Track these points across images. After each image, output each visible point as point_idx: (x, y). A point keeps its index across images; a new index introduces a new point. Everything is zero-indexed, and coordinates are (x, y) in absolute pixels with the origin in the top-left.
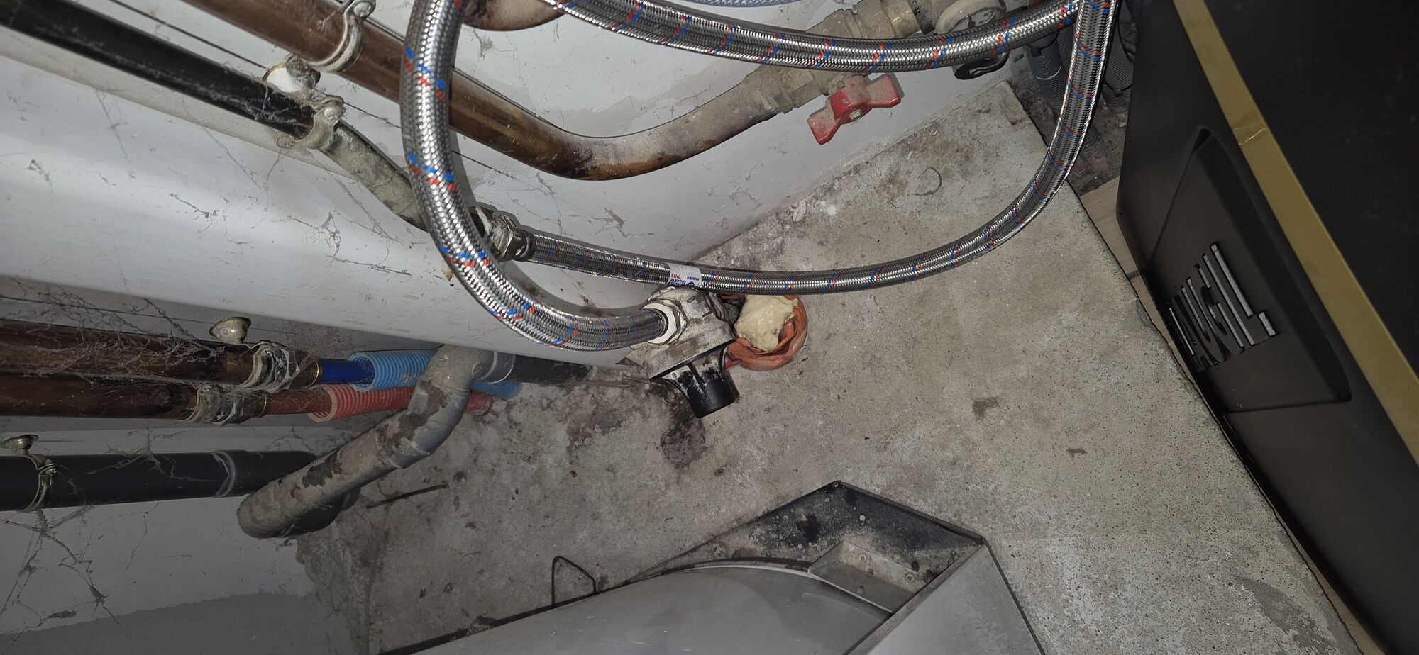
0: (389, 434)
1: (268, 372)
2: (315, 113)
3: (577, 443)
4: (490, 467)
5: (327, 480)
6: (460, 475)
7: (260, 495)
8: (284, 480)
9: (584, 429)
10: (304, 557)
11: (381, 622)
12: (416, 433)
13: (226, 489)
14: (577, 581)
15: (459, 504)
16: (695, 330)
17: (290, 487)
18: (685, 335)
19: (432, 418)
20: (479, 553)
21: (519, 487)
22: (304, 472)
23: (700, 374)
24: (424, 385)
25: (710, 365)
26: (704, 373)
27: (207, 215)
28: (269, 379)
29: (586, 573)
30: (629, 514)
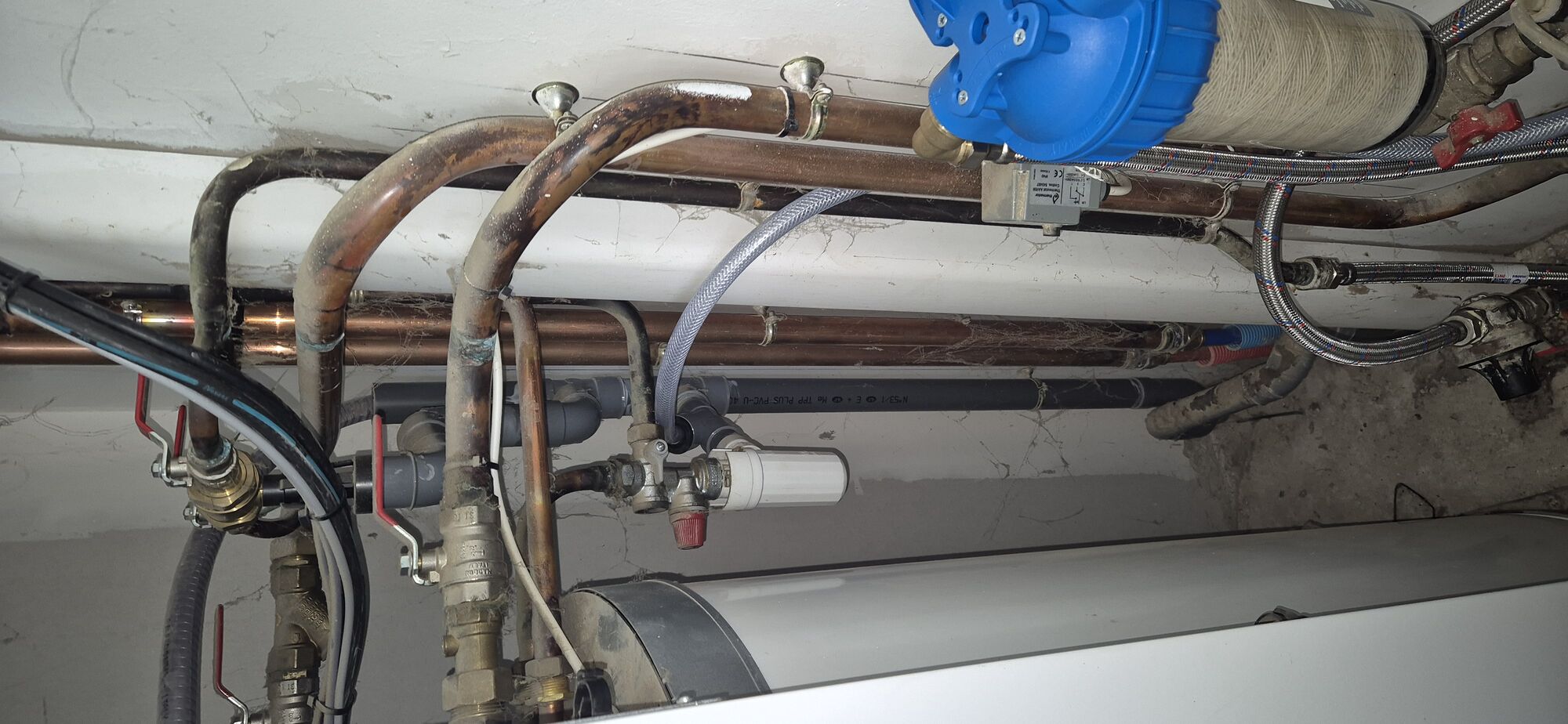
0: (1252, 381)
1: (1171, 342)
2: (1206, 226)
3: (1422, 391)
4: (1342, 402)
5: (1207, 408)
6: (1315, 406)
7: (1161, 411)
8: (1177, 403)
9: (1430, 380)
10: (1189, 452)
11: (1248, 511)
12: (1272, 382)
13: (1138, 404)
14: (1418, 506)
15: (1313, 428)
16: (1498, 334)
17: (1182, 409)
18: (1488, 337)
19: (1284, 372)
20: (1330, 470)
21: (1367, 422)
22: (1190, 400)
23: (1503, 368)
24: (1280, 349)
25: (1513, 361)
26: (1507, 367)
27: (1147, 283)
28: (1171, 346)
29: (1426, 501)
30: (1470, 458)
